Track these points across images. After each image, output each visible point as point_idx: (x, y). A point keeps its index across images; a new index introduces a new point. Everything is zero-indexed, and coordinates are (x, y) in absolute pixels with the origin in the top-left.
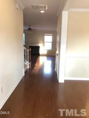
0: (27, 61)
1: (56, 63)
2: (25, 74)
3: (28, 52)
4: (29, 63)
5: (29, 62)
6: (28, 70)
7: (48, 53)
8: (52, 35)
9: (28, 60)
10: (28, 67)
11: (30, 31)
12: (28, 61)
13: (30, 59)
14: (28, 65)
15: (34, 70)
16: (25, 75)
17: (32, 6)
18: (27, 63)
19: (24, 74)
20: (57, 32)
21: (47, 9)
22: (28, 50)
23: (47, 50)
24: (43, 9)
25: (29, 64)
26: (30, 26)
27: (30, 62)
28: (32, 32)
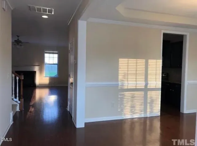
0: (16, 97)
1: (69, 97)
2: (13, 122)
3: (17, 81)
4: (19, 102)
5: (19, 100)
6: (18, 114)
7: (50, 83)
8: (57, 52)
9: (18, 95)
10: (18, 109)
11: (18, 44)
12: (18, 98)
13: (22, 93)
14: (18, 105)
15: (31, 112)
16: (13, 124)
17: (29, 7)
18: (16, 102)
19: (11, 122)
20: (69, 49)
21: (53, 13)
22: (17, 78)
23: (48, 78)
24: (47, 13)
25: (20, 104)
26: (18, 36)
27: (21, 99)
28: (23, 47)
